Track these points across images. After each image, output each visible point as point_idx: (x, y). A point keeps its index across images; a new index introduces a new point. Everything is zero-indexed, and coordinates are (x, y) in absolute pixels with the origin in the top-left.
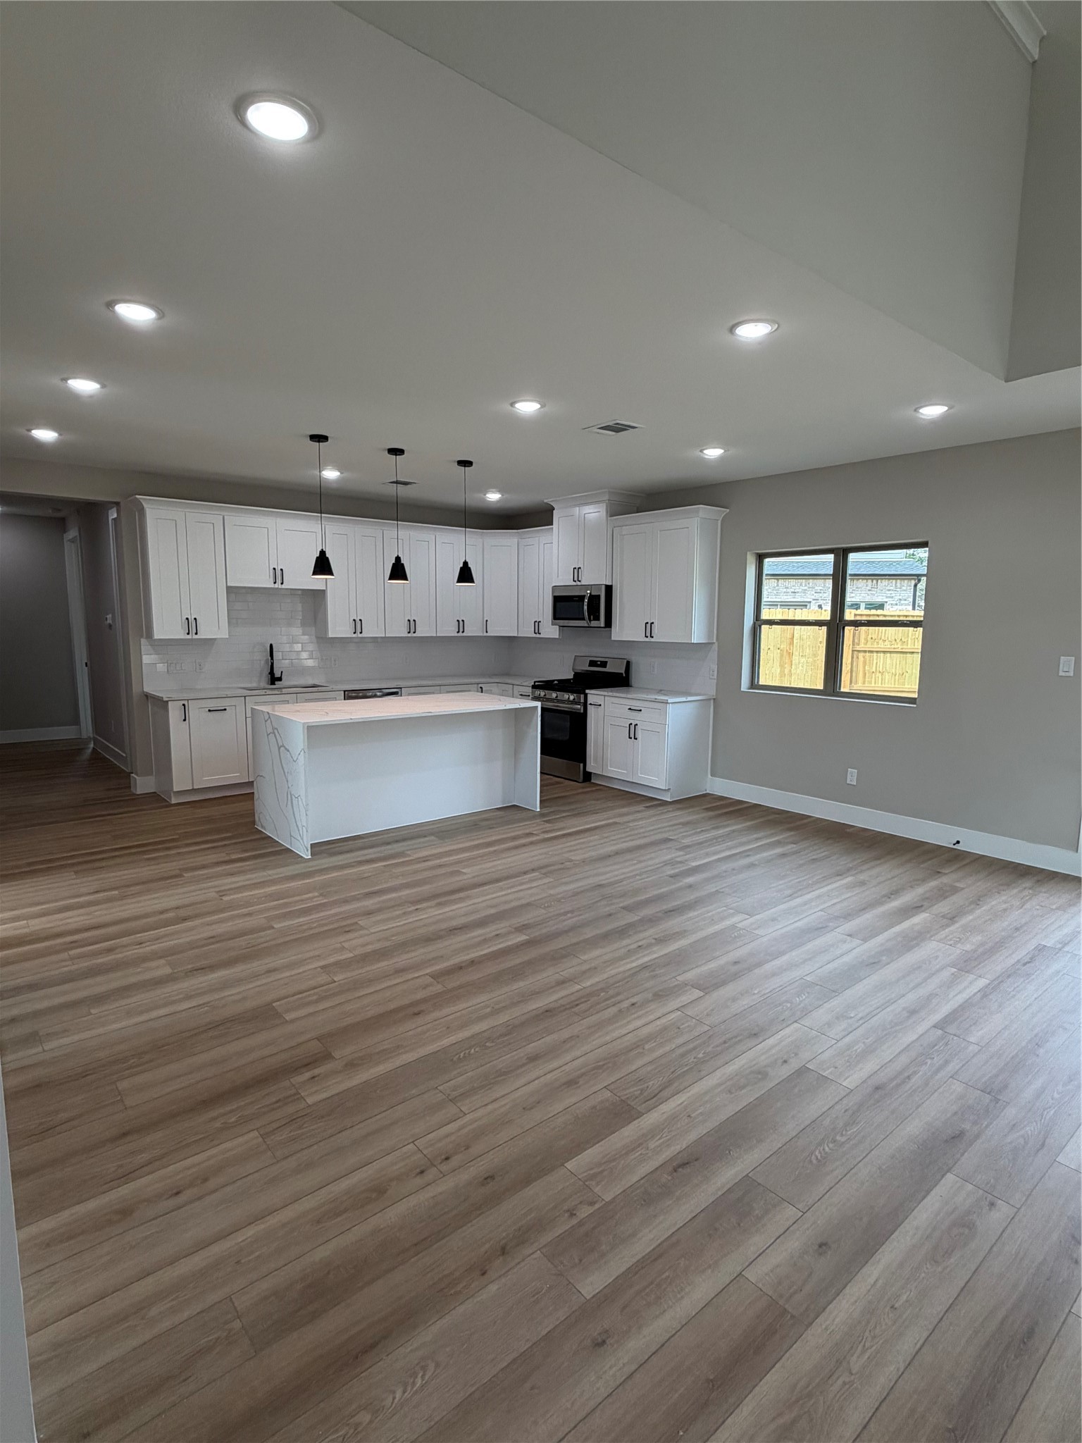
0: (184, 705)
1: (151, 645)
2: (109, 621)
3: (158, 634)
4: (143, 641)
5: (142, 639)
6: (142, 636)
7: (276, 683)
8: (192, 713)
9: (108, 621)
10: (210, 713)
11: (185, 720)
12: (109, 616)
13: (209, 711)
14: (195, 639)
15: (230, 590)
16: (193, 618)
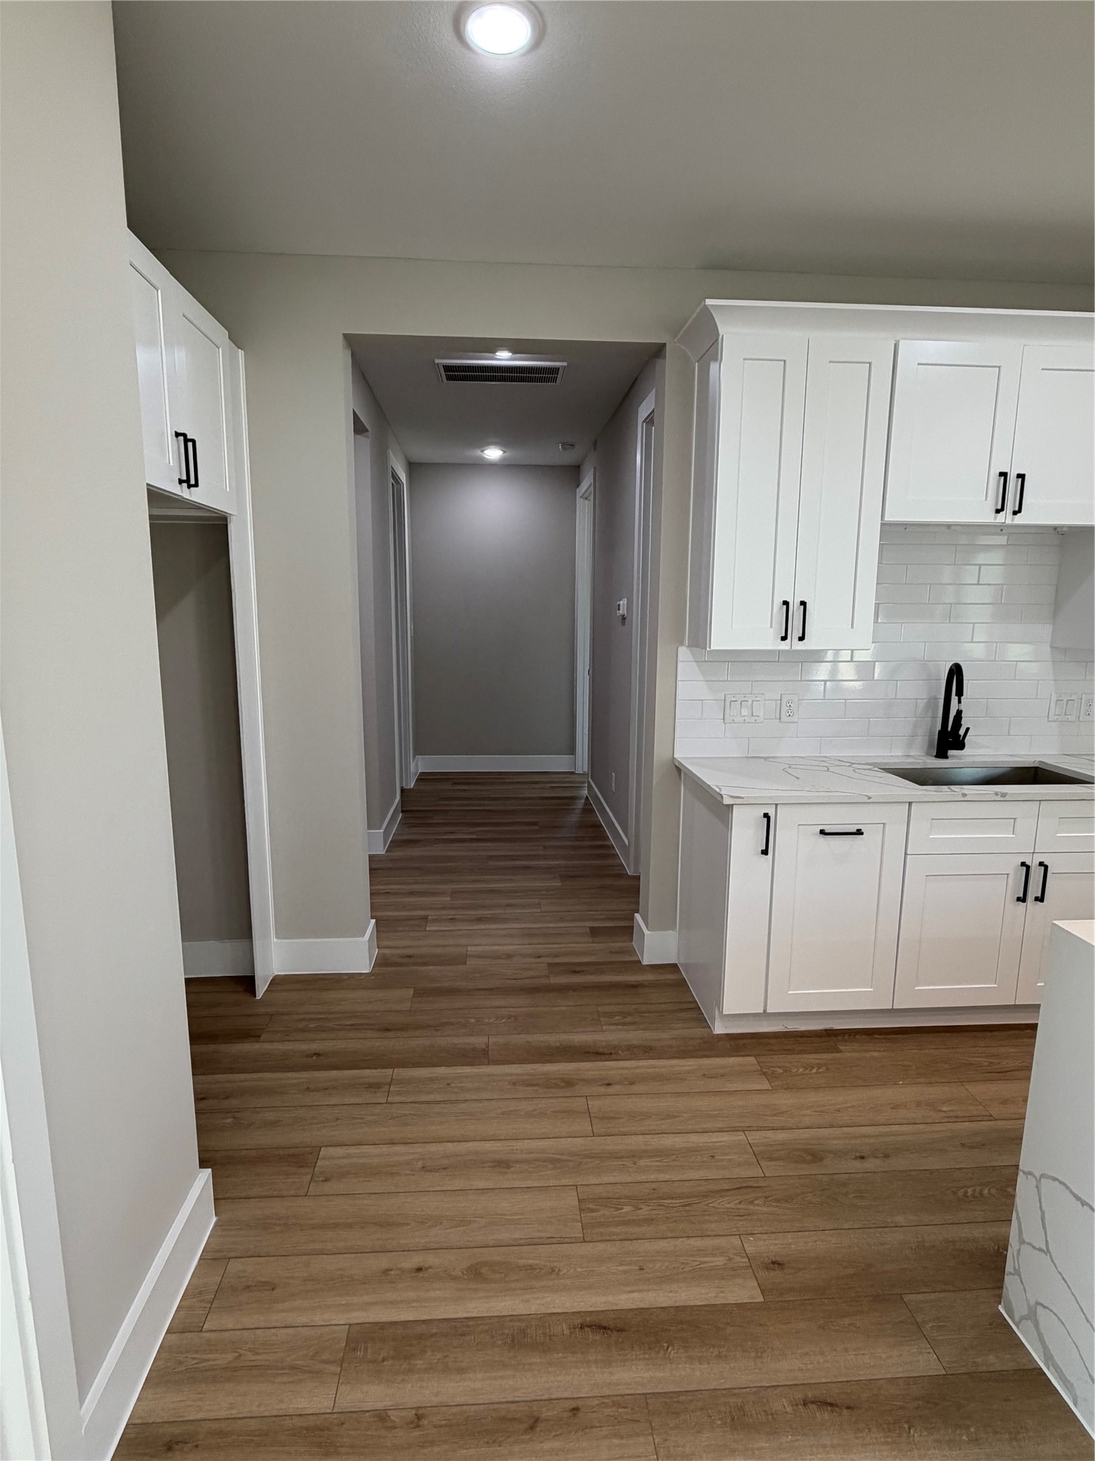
0: (766, 815)
1: (696, 661)
2: (623, 611)
3: (720, 639)
4: (684, 652)
5: (680, 649)
6: (682, 644)
7: (951, 753)
8: (782, 837)
9: (621, 611)
10: (823, 838)
11: (765, 852)
12: (623, 603)
13: (822, 832)
14: (798, 651)
15: (888, 529)
16: (797, 601)
